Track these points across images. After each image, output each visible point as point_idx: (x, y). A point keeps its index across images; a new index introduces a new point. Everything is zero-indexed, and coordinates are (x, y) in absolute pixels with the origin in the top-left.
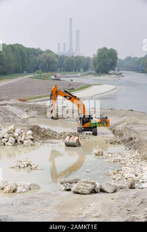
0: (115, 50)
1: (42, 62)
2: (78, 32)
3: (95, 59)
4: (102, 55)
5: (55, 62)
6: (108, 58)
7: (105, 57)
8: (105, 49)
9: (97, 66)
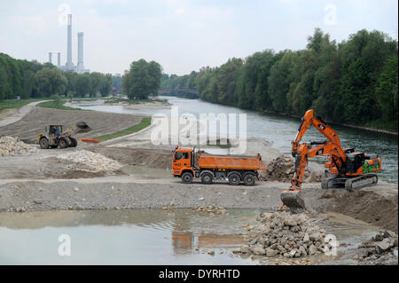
0: (157, 64)
1: (44, 81)
2: (80, 35)
3: (127, 77)
4: (139, 72)
5: (62, 82)
6: (149, 76)
7: (143, 75)
8: (142, 62)
9: (131, 89)
